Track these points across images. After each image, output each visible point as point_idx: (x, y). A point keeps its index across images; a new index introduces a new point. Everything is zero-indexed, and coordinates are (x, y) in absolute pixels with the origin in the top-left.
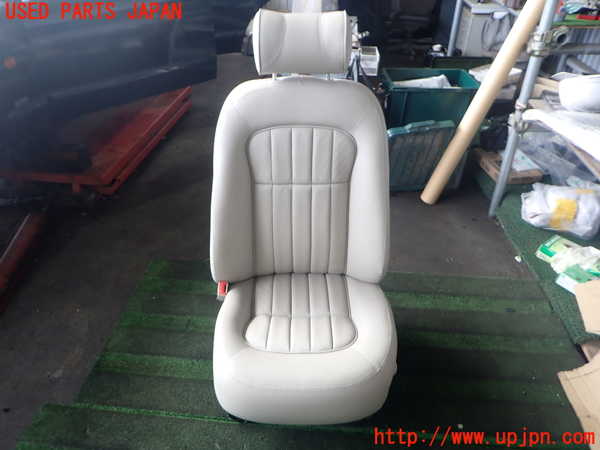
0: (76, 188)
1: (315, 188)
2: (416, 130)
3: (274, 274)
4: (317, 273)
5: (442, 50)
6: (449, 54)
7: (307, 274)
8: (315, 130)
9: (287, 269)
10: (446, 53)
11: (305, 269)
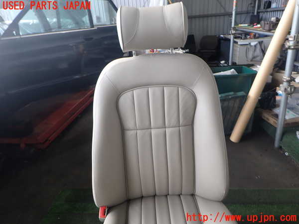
0: (22, 146)
1: (168, 131)
2: (224, 98)
3: (142, 197)
4: (173, 195)
5: (226, 63)
6: (230, 64)
7: (166, 196)
8: (165, 88)
9: (151, 193)
10: (228, 64)
11: (165, 193)
